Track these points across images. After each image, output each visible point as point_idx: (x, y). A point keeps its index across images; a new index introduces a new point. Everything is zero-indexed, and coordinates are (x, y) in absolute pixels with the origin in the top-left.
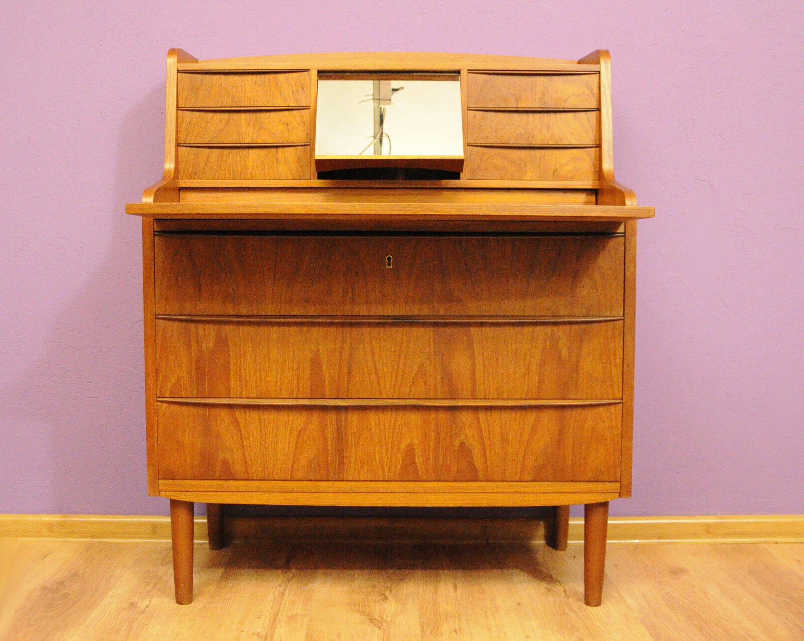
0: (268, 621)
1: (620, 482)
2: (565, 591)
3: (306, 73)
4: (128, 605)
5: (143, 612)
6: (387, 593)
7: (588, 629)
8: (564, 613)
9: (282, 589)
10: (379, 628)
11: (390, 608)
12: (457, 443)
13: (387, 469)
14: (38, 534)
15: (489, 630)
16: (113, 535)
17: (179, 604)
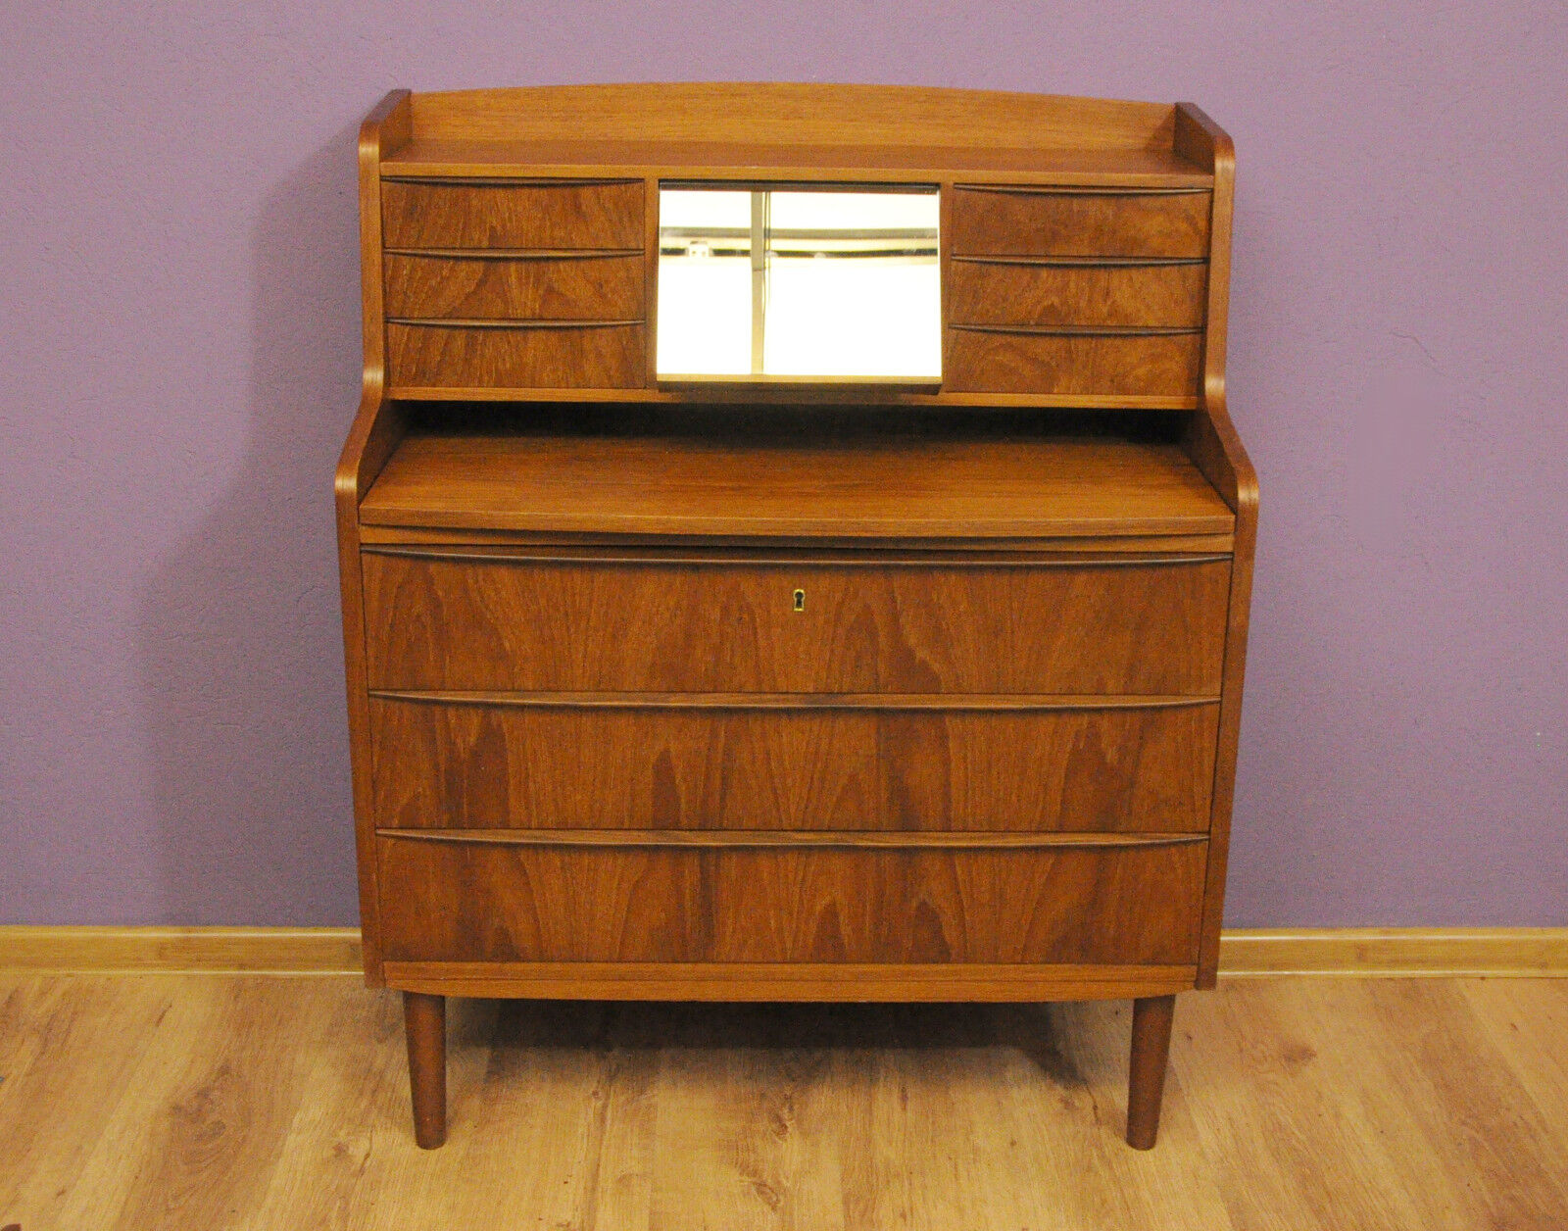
0: (581, 1191)
1: (1198, 964)
2: (1095, 1108)
3: (636, 186)
4: (333, 1152)
5: (362, 1171)
6: (785, 1113)
7: (1128, 1209)
8: (1089, 1169)
9: (599, 1104)
10: (774, 1208)
11: (792, 1151)
12: (914, 904)
13: (789, 945)
14: (138, 962)
15: (961, 1210)
16: (274, 964)
17: (421, 1147)
